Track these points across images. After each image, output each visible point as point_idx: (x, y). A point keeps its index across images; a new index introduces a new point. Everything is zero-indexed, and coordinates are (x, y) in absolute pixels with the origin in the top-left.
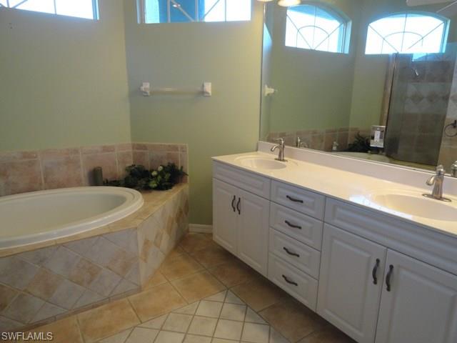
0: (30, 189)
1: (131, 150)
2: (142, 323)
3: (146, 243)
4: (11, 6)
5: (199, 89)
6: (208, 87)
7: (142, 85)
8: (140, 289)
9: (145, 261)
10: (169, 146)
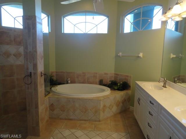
0: (83, 83)
1: (114, 75)
2: (94, 130)
3: (104, 106)
4: (86, 33)
5: (137, 55)
6: (141, 55)
7: (119, 53)
8: (99, 121)
9: (103, 112)
10: (126, 75)
